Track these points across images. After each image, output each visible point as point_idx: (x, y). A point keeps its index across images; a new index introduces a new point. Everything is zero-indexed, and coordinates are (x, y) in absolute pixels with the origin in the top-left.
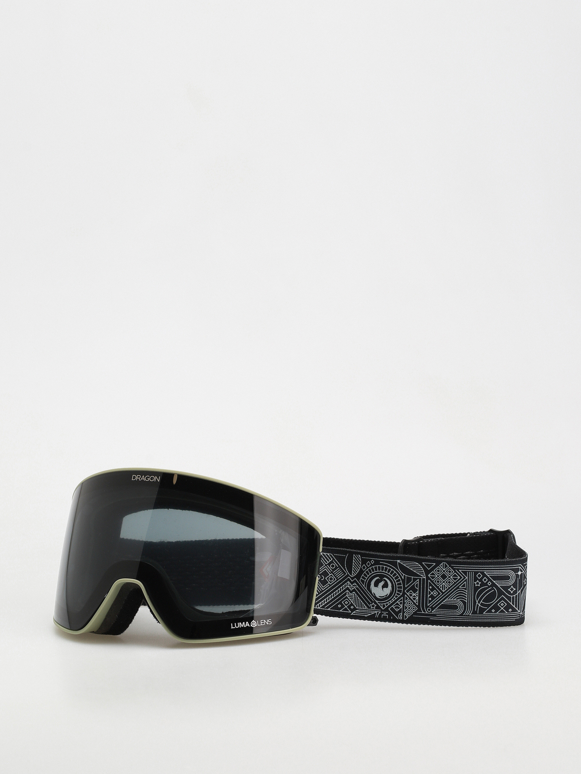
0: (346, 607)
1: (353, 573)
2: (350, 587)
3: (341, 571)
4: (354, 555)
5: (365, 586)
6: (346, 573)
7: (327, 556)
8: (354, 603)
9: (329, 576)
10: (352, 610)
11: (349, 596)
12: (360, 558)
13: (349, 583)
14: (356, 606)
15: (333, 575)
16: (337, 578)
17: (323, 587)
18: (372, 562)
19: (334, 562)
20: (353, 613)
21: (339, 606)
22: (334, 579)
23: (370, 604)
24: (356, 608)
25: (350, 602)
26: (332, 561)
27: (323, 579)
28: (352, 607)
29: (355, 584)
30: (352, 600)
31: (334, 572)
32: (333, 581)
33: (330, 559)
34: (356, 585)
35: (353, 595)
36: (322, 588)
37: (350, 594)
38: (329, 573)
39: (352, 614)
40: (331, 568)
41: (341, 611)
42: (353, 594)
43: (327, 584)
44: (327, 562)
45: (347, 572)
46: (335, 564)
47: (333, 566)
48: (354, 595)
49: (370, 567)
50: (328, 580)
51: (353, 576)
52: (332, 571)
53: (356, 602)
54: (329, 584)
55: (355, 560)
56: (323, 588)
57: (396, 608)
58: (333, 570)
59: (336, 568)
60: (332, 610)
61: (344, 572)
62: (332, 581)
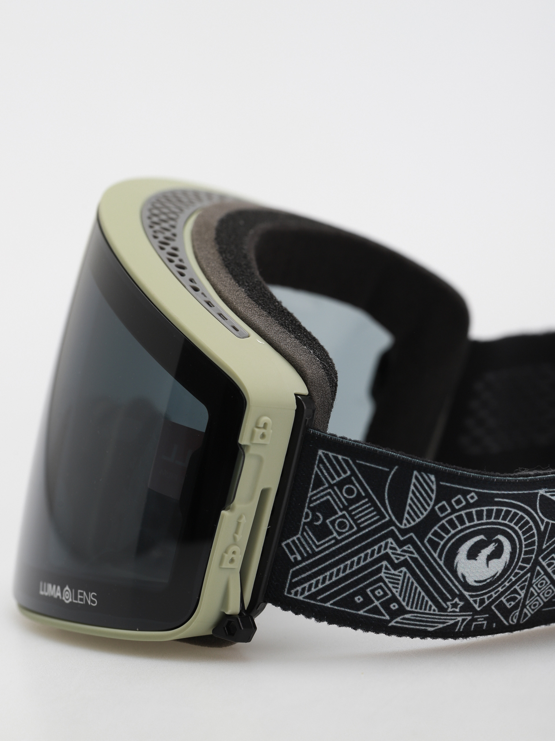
0: (377, 603)
1: (407, 519)
2: (393, 553)
3: (372, 508)
4: (415, 473)
5: (440, 556)
6: (387, 516)
7: (335, 462)
8: (400, 596)
9: (337, 516)
10: (393, 614)
11: (388, 575)
12: (432, 482)
13: (392, 543)
14: (404, 604)
15: (347, 516)
16: (358, 525)
17: (317, 543)
18: (472, 498)
19: (355, 482)
20: (395, 621)
21: (359, 599)
22: (351, 527)
23: (446, 600)
24: (405, 609)
25: (388, 592)
26: (349, 477)
27: (320, 522)
28: (394, 606)
29: (409, 548)
30: (397, 588)
31: (350, 508)
32: (347, 532)
33: (345, 472)
34: (412, 549)
35: (400, 576)
36: (314, 547)
37: (393, 572)
38: (336, 508)
39: (393, 623)
40: (345, 497)
41: (361, 612)
42: (401, 572)
43: (330, 537)
44: (333, 478)
45: (389, 515)
46: (357, 488)
47: (350, 491)
48: (402, 574)
49: (460, 510)
50: (334, 527)
51: (405, 525)
52: (346, 504)
53: (407, 595)
54: (335, 538)
55: (418, 485)
56: (317, 547)
57: (508, 601)
58: (351, 502)
59: (359, 497)
60: (336, 608)
61: (380, 513)
62: (344, 531)
